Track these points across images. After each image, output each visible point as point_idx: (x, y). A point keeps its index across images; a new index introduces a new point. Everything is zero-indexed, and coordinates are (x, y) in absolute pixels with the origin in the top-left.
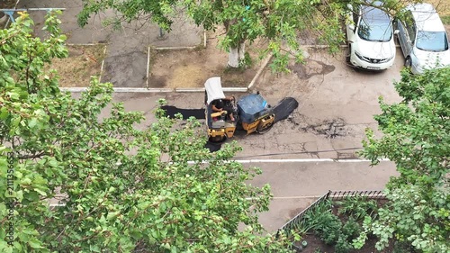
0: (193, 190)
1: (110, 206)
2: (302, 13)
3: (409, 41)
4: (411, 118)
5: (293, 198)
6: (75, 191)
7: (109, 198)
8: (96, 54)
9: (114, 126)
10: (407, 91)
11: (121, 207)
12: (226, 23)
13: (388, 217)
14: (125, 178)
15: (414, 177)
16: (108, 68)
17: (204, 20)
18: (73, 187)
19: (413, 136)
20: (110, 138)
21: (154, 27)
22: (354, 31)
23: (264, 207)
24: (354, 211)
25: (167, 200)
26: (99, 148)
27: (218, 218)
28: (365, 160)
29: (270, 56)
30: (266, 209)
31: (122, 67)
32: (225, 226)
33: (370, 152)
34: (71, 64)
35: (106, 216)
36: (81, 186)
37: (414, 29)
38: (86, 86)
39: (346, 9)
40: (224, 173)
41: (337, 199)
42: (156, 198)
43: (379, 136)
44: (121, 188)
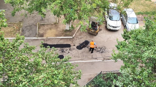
0: (54, 73)
1: (24, 80)
2: (90, 11)
3: (125, 20)
4: (127, 46)
5: (88, 74)
6: (10, 75)
7: (23, 77)
8: (18, 26)
9: (25, 51)
10: (126, 37)
11: (27, 80)
12: (65, 15)
13: (121, 79)
14: (29, 70)
15: (129, 65)
16: (23, 31)
17: (57, 14)
18: (9, 74)
19: (128, 52)
20: (23, 55)
21: (39, 16)
22: (108, 17)
23: (79, 78)
24: (110, 78)
25: (44, 77)
26: (19, 59)
27: (63, 82)
28: (113, 60)
29: (80, 26)
30: (80, 78)
31: (28, 30)
32: (66, 85)
33: (114, 58)
34: (9, 29)
35: (22, 84)
36: (12, 73)
37: (127, 17)
38: (15, 37)
39: (105, 10)
40: (65, 67)
41: (104, 74)
42: (40, 76)
43: (117, 52)
44: (28, 73)
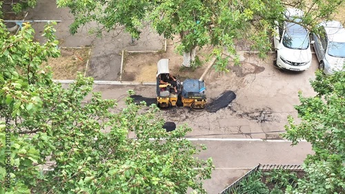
0: (152, 161)
1: (87, 172)
2: (239, 26)
3: (322, 49)
4: (324, 108)
5: (231, 169)
6: (61, 159)
7: (87, 165)
8: (83, 55)
9: (93, 110)
10: (321, 88)
11: (95, 173)
12: (182, 33)
13: (305, 186)
14: (100, 150)
15: (326, 155)
16: (91, 66)
17: (165, 31)
18: (59, 157)
19: (325, 123)
20: (90, 119)
21: (127, 36)
22: (280, 41)
23: (207, 175)
24: (279, 181)
25: (131, 168)
26: (81, 126)
27: (171, 183)
28: (287, 141)
29: (214, 59)
30: (209, 177)
31: (102, 65)
32: (176, 190)
33: (291, 134)
34: (64, 62)
35: (83, 179)
36: (66, 155)
37: (326, 40)
38: (74, 79)
39: (273, 24)
40: (177, 148)
41: (266, 171)
42: (123, 167)
43: (298, 122)
44: (97, 158)
